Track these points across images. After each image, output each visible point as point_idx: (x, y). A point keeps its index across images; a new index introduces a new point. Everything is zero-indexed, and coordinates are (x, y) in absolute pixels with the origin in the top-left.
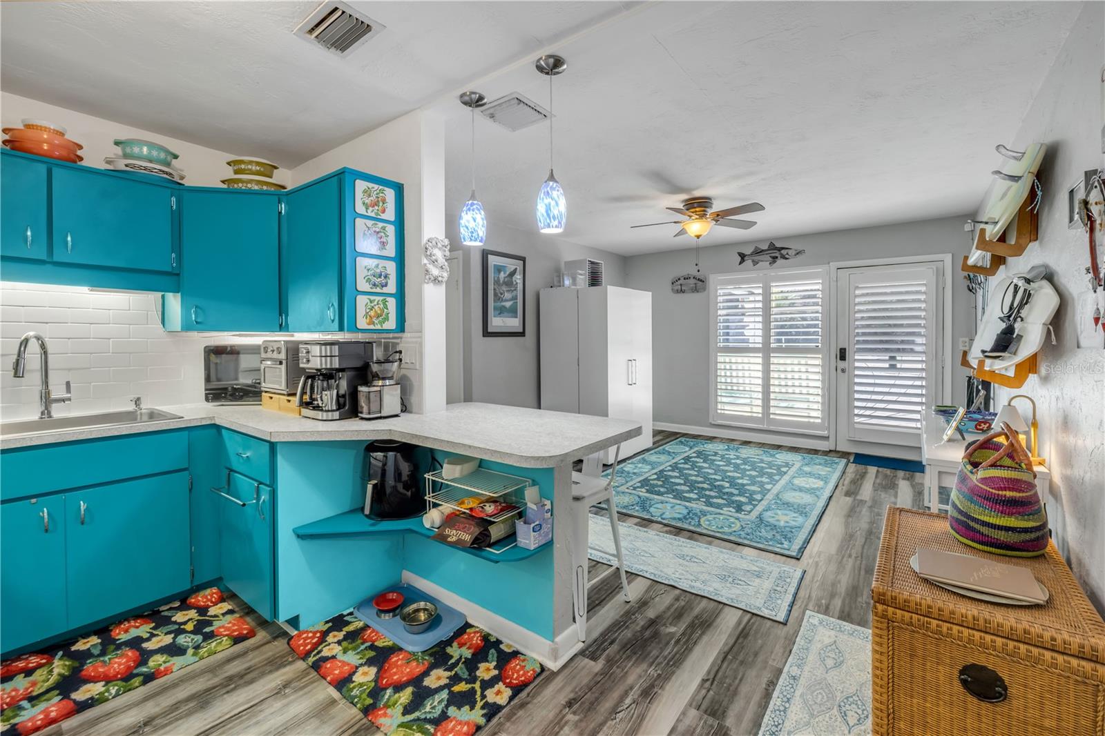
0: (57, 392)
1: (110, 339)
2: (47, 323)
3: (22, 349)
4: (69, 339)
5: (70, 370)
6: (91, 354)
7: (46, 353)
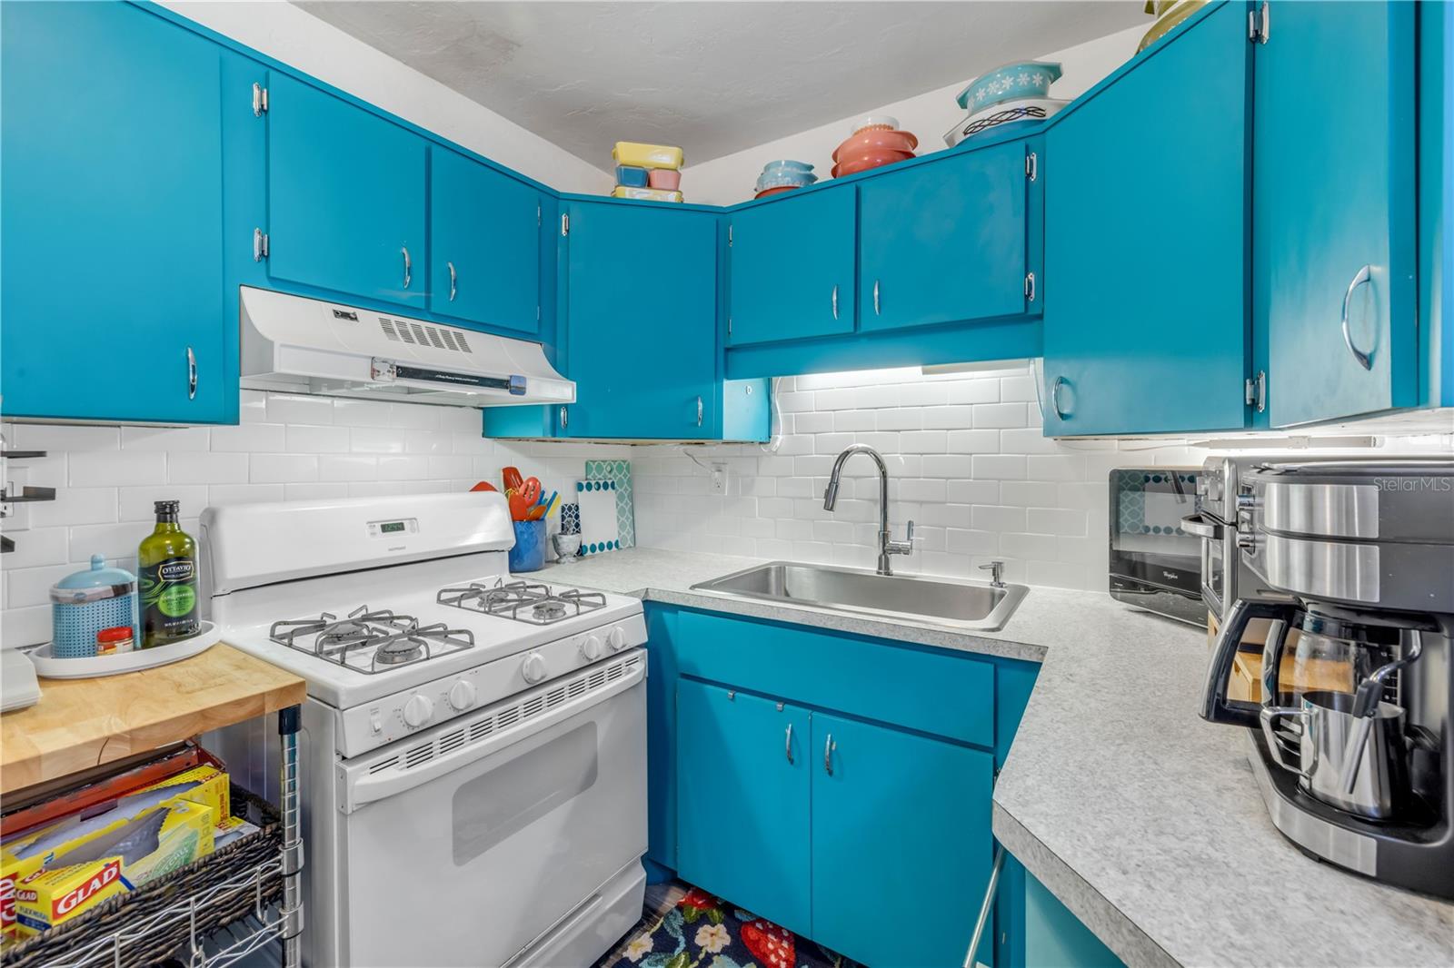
0: (898, 537)
1: (971, 454)
2: (899, 431)
3: (837, 467)
4: (922, 454)
5: (921, 503)
6: (948, 478)
7: (884, 475)
